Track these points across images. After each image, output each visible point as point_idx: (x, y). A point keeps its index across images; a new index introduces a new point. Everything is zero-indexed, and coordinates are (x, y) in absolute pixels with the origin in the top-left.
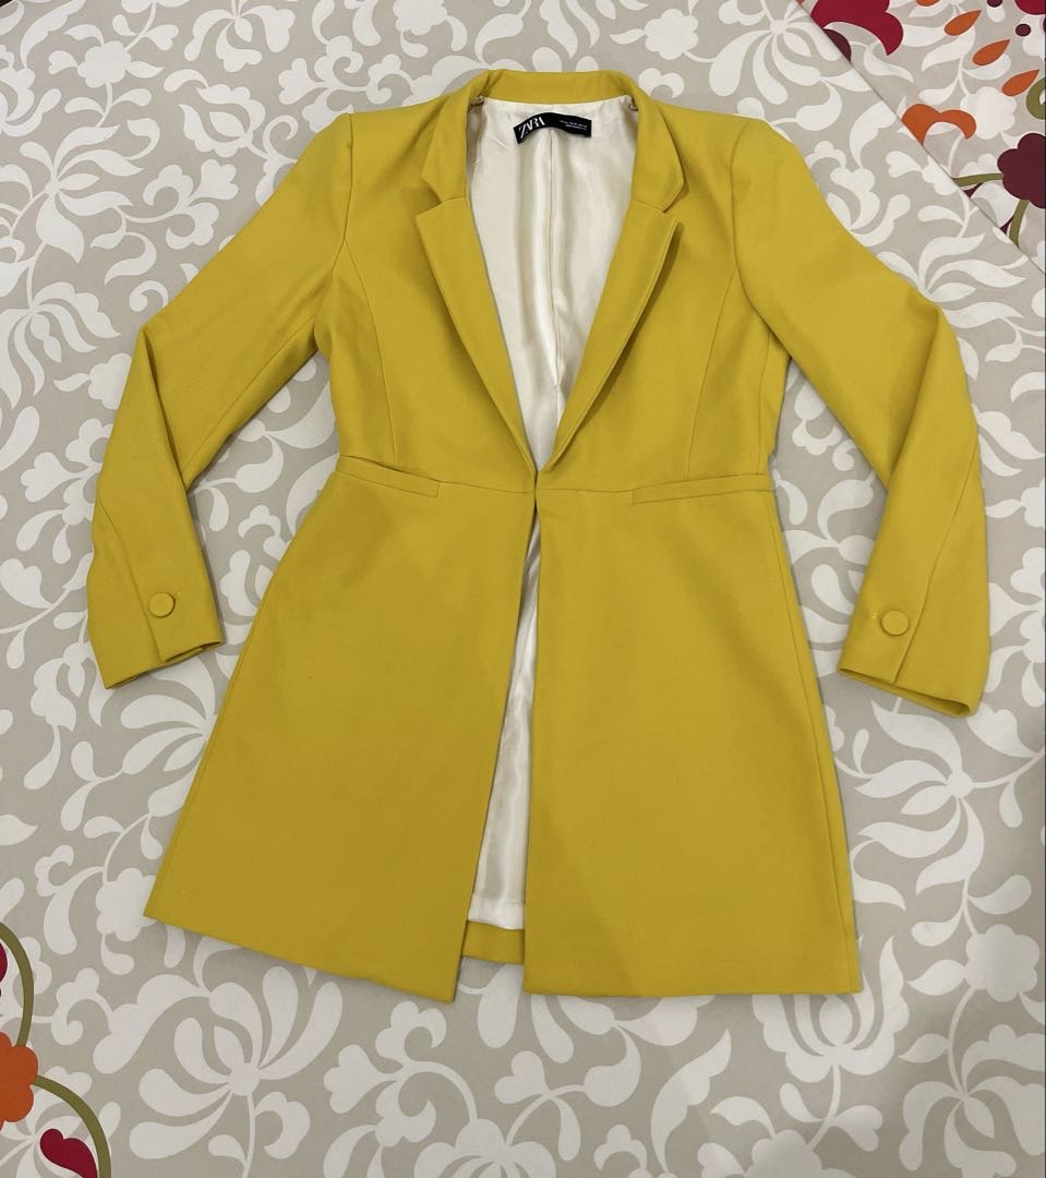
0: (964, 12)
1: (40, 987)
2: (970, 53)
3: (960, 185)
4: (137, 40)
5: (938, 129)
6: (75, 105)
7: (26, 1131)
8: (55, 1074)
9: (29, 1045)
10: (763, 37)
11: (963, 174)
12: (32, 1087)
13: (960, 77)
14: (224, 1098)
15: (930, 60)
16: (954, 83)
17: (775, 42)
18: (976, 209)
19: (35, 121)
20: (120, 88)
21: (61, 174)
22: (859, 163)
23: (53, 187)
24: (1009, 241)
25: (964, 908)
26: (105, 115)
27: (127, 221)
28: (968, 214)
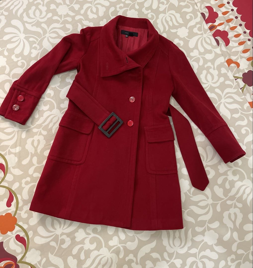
0: (242, 41)
2: (242, 50)
3: (234, 78)
4: (71, 6)
5: (233, 65)
6: (55, 18)
7: (12, 234)
8: (20, 223)
11: (235, 76)
12: (15, 225)
13: (239, 54)
14: (54, 234)
15: (234, 50)
16: (237, 56)
17: (204, 38)
18: (237, 83)
19: (45, 19)
20: (65, 16)
21: (50, 32)
22: (216, 69)
23: (47, 35)
24: (241, 92)
25: (206, 225)
26: (61, 21)
28: (235, 84)
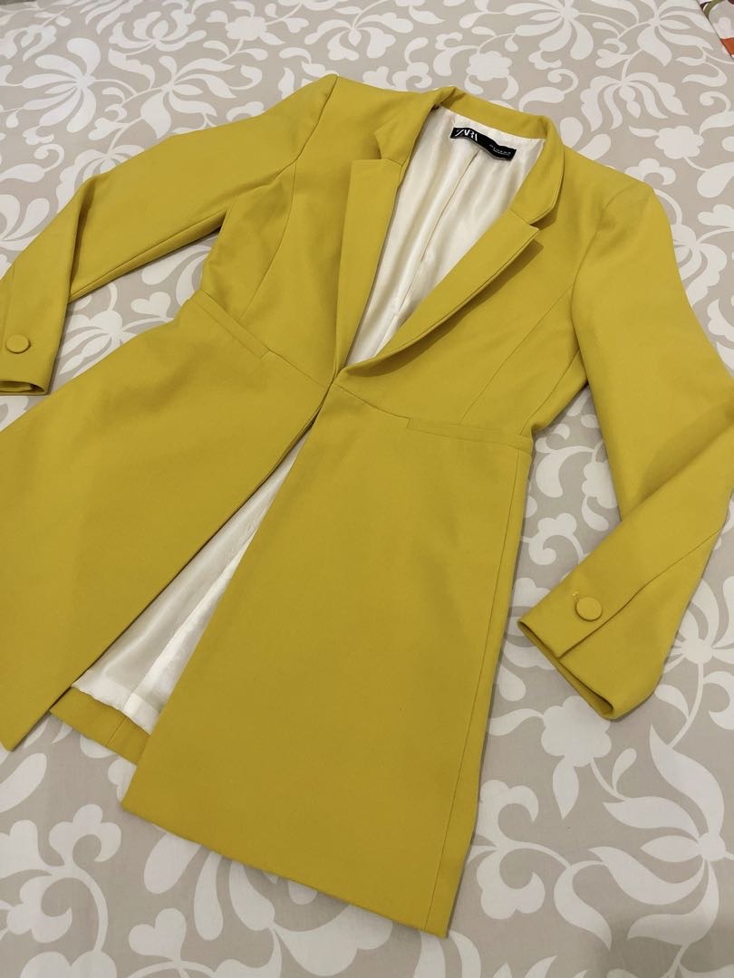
20: (247, 44)
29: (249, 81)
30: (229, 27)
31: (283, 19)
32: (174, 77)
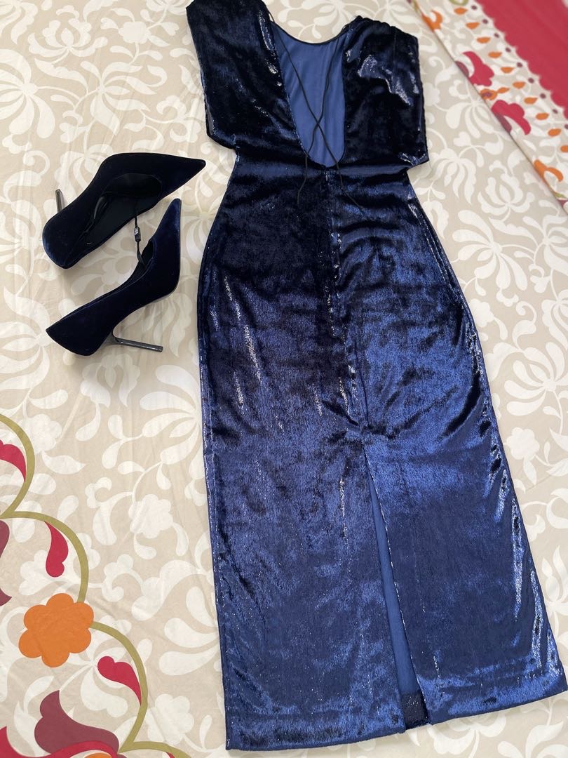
1: (92, 566)
4: (154, 25)
6: (116, 49)
7: (86, 659)
8: (106, 620)
9: (86, 602)
10: (468, 107)
12: (90, 629)
15: (544, 143)
17: (474, 110)
19: (91, 51)
20: (144, 47)
21: (106, 84)
22: (513, 174)
23: (102, 89)
26: (135, 58)
27: (147, 119)
29: (159, 79)
30: (121, 32)
31: (158, 23)
32: (102, 81)
